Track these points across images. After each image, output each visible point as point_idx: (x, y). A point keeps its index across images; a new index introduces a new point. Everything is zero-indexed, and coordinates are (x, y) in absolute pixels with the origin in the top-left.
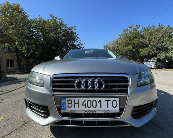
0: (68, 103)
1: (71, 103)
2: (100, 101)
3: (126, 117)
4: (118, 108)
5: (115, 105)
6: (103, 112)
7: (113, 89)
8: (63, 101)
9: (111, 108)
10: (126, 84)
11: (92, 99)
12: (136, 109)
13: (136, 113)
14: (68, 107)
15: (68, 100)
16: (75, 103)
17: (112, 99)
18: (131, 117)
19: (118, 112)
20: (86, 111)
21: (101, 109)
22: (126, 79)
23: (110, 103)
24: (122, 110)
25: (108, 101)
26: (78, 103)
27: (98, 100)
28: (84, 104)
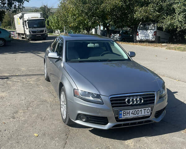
0: (123, 114)
1: (125, 114)
2: (141, 110)
3: (152, 118)
4: (150, 113)
5: (148, 112)
6: (142, 116)
7: (148, 102)
8: (120, 113)
9: (146, 113)
10: (154, 98)
11: (137, 110)
12: (157, 112)
13: (157, 115)
14: (123, 116)
15: (124, 112)
16: (127, 113)
17: (147, 109)
18: (154, 117)
19: (150, 115)
20: (133, 117)
21: (141, 115)
22: (154, 95)
23: (146, 110)
24: (151, 113)
25: (145, 110)
26: (129, 113)
27: (140, 110)
28: (133, 113)
